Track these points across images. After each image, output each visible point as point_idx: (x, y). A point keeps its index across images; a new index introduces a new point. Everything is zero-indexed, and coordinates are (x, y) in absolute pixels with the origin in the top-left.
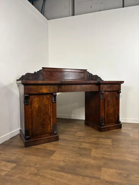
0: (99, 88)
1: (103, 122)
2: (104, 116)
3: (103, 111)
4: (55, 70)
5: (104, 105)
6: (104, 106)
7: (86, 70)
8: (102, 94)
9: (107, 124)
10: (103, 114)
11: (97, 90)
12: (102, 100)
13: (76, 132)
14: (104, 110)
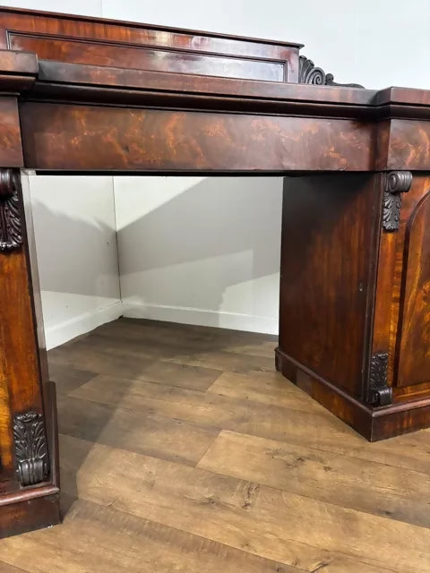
0: (377, 150)
1: (389, 377)
2: (392, 339)
3: (395, 307)
4: (84, 31)
5: (400, 268)
6: (404, 276)
7: (298, 47)
8: (397, 192)
9: (409, 392)
10: (393, 327)
11: (362, 165)
12: (390, 236)
13: (212, 430)
14: (402, 300)
